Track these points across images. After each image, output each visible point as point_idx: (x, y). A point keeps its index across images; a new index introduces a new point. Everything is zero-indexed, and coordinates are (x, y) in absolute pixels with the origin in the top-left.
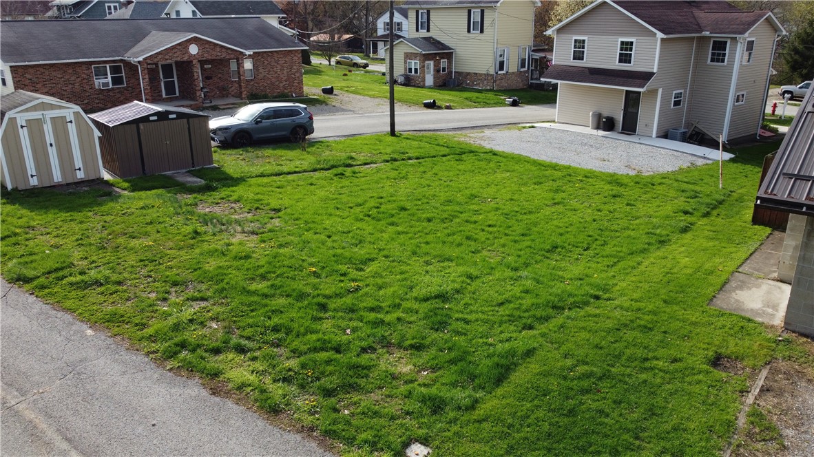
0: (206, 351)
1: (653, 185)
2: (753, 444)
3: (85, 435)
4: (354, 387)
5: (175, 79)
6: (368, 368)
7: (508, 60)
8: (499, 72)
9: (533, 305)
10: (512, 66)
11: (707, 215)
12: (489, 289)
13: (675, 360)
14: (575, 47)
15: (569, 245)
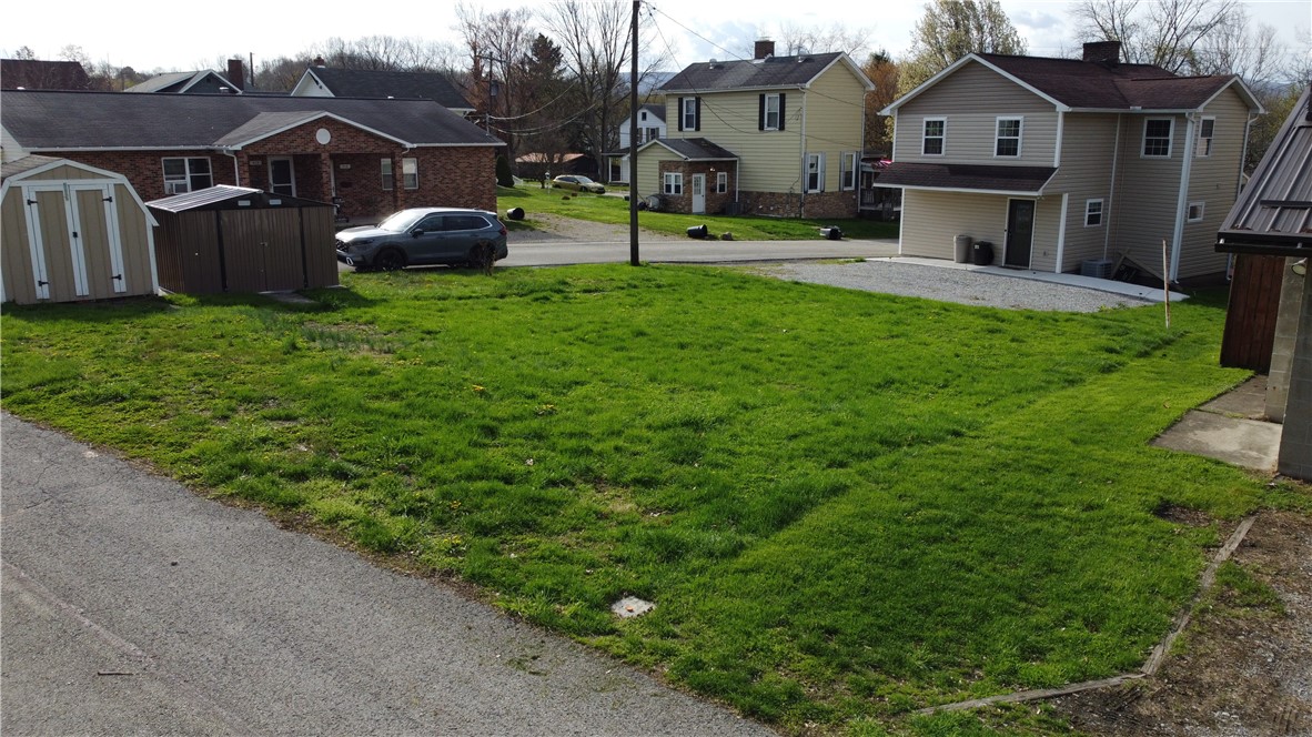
0: (281, 476)
1: (1057, 321)
2: (1229, 610)
3: (54, 575)
4: (529, 526)
5: (293, 185)
6: (559, 504)
7: (823, 172)
8: (810, 191)
9: (847, 437)
10: (831, 182)
11: (1144, 355)
12: (774, 420)
13: (1090, 507)
14: (927, 134)
15: (914, 380)
